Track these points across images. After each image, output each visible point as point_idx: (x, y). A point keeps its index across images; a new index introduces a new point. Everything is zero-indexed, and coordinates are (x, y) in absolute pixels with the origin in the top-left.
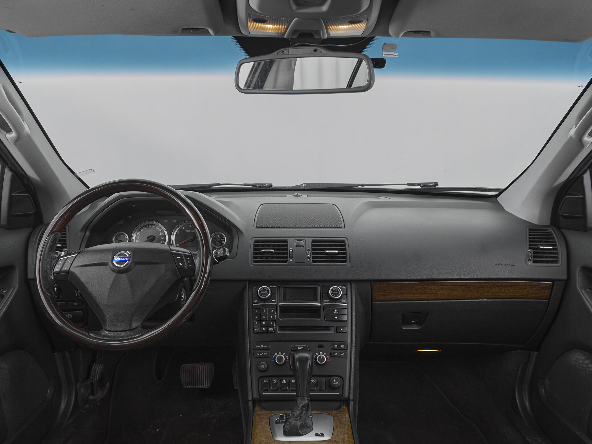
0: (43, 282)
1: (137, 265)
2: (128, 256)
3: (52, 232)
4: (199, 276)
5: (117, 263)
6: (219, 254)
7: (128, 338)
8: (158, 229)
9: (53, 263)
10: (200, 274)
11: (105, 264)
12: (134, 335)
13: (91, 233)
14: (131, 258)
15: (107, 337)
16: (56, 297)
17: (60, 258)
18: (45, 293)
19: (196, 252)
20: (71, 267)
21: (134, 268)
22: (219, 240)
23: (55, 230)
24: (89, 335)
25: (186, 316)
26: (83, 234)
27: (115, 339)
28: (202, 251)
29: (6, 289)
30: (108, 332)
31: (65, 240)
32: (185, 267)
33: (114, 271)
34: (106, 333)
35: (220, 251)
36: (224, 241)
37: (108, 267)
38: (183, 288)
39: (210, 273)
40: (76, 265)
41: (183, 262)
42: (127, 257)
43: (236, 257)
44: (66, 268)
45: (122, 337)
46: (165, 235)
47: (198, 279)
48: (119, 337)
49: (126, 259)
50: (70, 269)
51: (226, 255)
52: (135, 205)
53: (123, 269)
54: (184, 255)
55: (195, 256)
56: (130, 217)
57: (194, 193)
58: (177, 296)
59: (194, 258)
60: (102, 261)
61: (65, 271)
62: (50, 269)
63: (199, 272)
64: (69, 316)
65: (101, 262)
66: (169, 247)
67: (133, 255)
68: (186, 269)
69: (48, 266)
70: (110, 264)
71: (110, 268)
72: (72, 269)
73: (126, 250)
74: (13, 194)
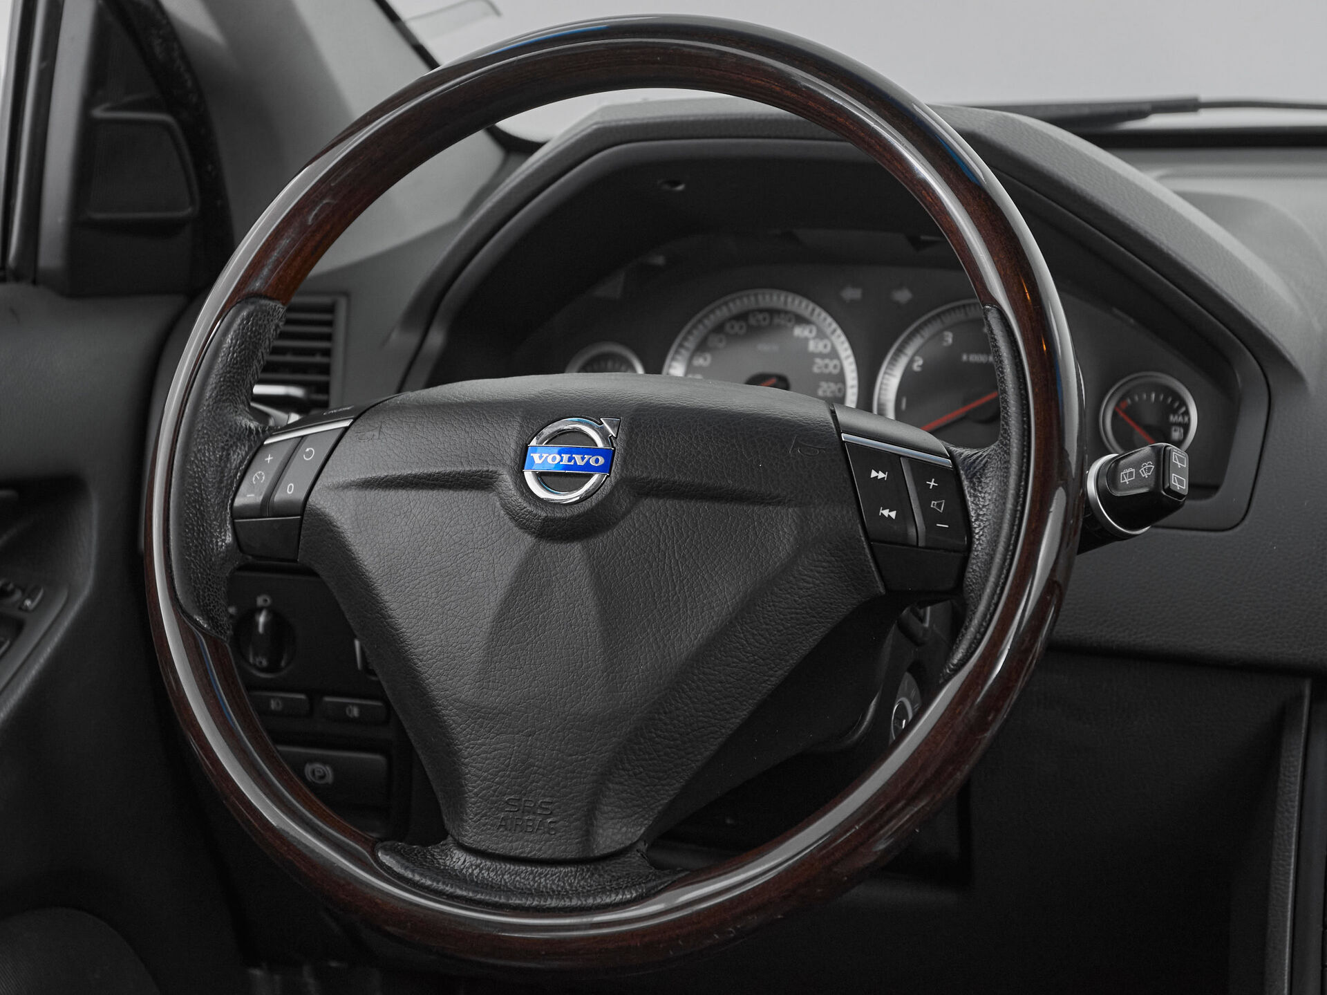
0: (181, 555)
1: (647, 502)
2: (600, 444)
3: (240, 296)
4: (988, 591)
5: (542, 477)
6: (1125, 477)
7: (568, 903)
8: (806, 340)
9: (236, 458)
10: (992, 579)
11: (480, 482)
12: (604, 891)
13: (454, 334)
14: (617, 459)
15: (465, 881)
16: (265, 663)
17: (271, 436)
18: (184, 612)
19: (984, 452)
20: (316, 488)
21: (628, 511)
22: (1151, 418)
23: (257, 285)
24: (377, 860)
25: (895, 825)
26: (412, 339)
27: (503, 900)
28: (1015, 449)
29: (37, 589)
30: (471, 859)
31: (325, 369)
32: (912, 531)
33: (522, 522)
34: (459, 860)
35: (1137, 465)
36: (1186, 427)
37: (493, 497)
38: (907, 674)
39: (1053, 587)
40: (341, 480)
41: (902, 506)
42: (596, 452)
43: (1246, 522)
44: (290, 491)
45: (540, 894)
46: (840, 378)
47: (981, 608)
48: (524, 893)
49: (592, 462)
50: (310, 500)
51: (1169, 491)
52: (680, 188)
53: (573, 519)
54: (912, 461)
55: (977, 475)
56: (660, 260)
57: (1013, 120)
58: (869, 717)
59: (966, 483)
60: (469, 463)
61: (286, 509)
62: (220, 489)
63: (989, 570)
64: (319, 770)
65: (460, 469)
66: (833, 413)
67: (629, 444)
68: (917, 546)
69: (210, 474)
70: (507, 480)
71: (504, 506)
72: (320, 500)
73: (592, 410)
74: (99, 113)
